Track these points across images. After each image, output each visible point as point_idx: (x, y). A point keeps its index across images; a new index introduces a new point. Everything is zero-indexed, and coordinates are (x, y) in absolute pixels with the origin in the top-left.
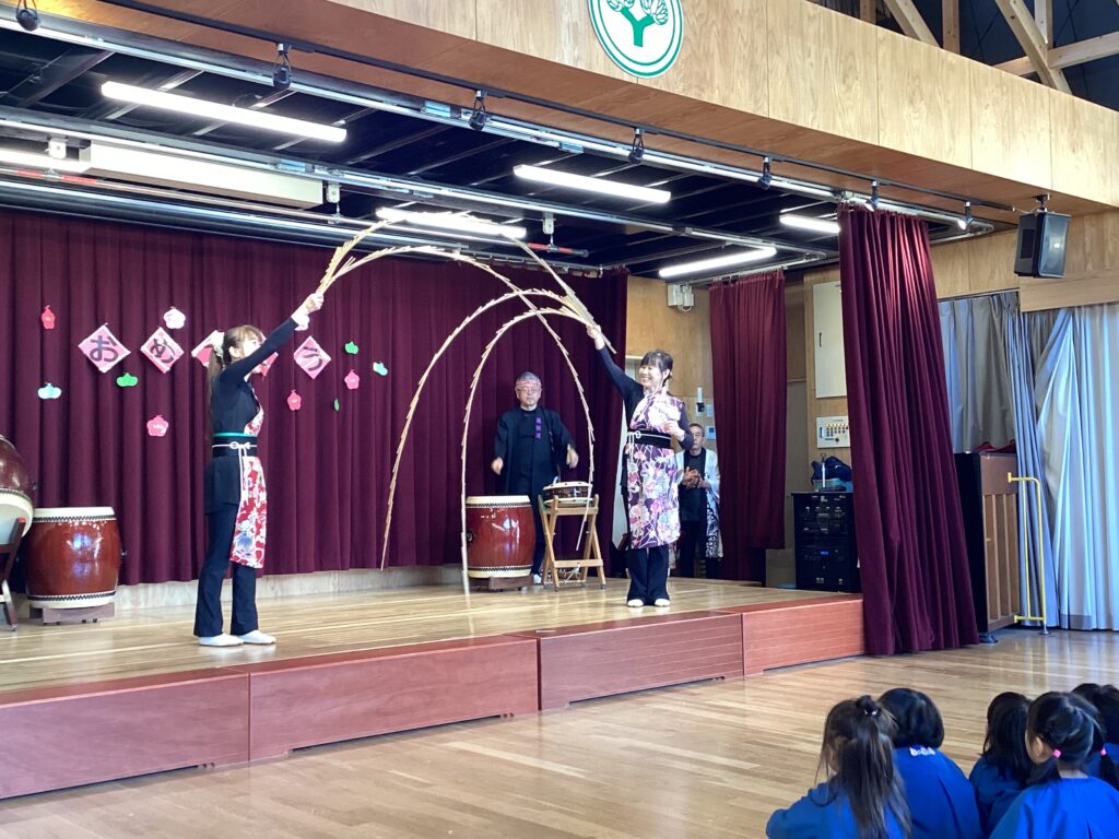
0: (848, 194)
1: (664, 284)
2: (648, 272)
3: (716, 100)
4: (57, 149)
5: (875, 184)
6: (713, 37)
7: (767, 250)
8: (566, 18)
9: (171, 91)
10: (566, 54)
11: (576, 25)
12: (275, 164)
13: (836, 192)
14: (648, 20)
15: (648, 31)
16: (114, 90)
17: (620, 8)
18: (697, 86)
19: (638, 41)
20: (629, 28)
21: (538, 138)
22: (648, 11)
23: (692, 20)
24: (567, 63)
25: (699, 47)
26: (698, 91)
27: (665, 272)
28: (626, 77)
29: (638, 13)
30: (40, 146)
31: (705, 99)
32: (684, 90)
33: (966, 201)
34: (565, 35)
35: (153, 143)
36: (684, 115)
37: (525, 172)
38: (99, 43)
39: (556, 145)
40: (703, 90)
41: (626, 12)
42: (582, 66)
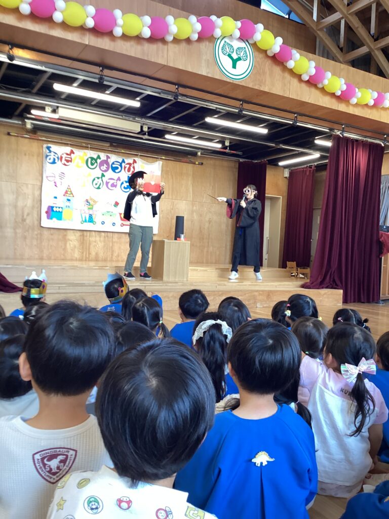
0: (336, 131)
1: (283, 169)
2: (274, 163)
3: (266, 89)
4: (48, 109)
5: (343, 126)
6: (267, 65)
7: (317, 155)
8: (204, 58)
9: (76, 87)
10: (204, 71)
11: (208, 60)
12: (122, 116)
13: (331, 130)
14: (239, 59)
15: (238, 63)
16: (58, 87)
17: (227, 54)
18: (259, 84)
19: (234, 67)
20: (231, 61)
21: (207, 105)
22: (239, 56)
23: (258, 59)
24: (204, 74)
25: (260, 69)
26: (258, 86)
27: (281, 164)
28: (228, 80)
29: (235, 56)
30: (42, 108)
31: (262, 89)
32: (253, 85)
33: (385, 135)
34: (203, 64)
35: (79, 107)
36: (257, 96)
37: (209, 120)
38: (43, 68)
39: (215, 108)
40: (261, 86)
41: (230, 56)
42: (210, 75)
